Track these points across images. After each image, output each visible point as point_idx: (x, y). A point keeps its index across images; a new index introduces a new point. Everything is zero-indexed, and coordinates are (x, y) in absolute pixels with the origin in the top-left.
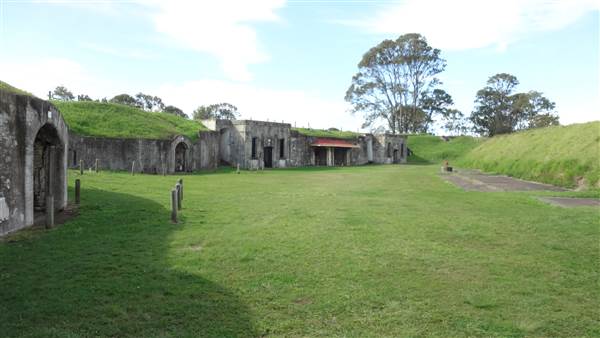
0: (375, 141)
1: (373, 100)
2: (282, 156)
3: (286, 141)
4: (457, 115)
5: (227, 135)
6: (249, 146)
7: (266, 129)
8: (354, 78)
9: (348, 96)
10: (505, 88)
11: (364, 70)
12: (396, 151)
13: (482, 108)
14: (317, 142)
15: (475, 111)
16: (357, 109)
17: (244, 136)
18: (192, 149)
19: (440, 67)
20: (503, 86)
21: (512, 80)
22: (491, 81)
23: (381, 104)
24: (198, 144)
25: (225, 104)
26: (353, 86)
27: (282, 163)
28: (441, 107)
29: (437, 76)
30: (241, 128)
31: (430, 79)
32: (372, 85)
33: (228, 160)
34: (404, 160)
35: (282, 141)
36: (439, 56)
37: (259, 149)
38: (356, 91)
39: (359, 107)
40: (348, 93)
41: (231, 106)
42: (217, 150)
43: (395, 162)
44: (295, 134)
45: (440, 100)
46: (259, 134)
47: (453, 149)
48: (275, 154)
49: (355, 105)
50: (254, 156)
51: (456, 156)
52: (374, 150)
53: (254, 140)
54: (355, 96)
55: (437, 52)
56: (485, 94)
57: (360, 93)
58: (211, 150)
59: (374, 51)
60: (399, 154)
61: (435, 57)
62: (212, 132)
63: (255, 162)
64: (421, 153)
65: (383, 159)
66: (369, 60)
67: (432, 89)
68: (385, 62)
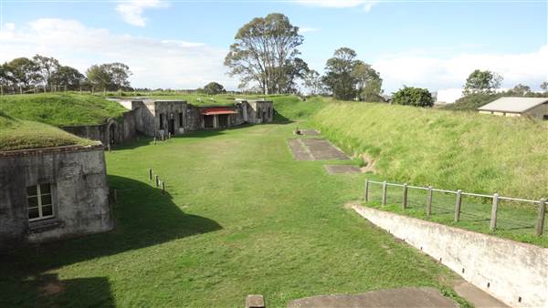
0: (248, 106)
1: (247, 65)
2: (181, 125)
3: (184, 115)
4: (314, 75)
5: (140, 112)
6: (158, 120)
7: (169, 106)
8: (232, 47)
9: (227, 63)
10: (347, 59)
11: (239, 41)
12: (264, 113)
13: (330, 73)
14: (206, 111)
15: (326, 75)
16: (234, 73)
17: (154, 113)
18: (119, 128)
19: (299, 41)
20: (346, 57)
21: (352, 53)
22: (337, 52)
23: (254, 68)
24: (122, 122)
25: (117, 64)
26: (231, 53)
27: (182, 130)
28: (300, 72)
29: (297, 48)
30: (151, 108)
31: (292, 50)
32: (246, 53)
33: (142, 130)
34: (270, 120)
35: (181, 114)
36: (298, 33)
37: (165, 122)
38: (234, 58)
39: (237, 71)
40: (226, 58)
41: (123, 65)
42: (133, 124)
43: (264, 122)
44: (190, 106)
45: (299, 68)
46: (164, 111)
47: (307, 108)
48: (176, 125)
49: (232, 69)
50: (161, 128)
51: (309, 114)
52: (249, 113)
53: (161, 115)
54: (233, 62)
55: (296, 29)
56: (333, 62)
57: (236, 59)
58: (130, 125)
59: (248, 27)
60: (266, 116)
61: (295, 33)
62: (131, 112)
63: (162, 132)
64: (284, 112)
65: (254, 120)
66: (243, 33)
67: (293, 58)
68: (257, 34)
